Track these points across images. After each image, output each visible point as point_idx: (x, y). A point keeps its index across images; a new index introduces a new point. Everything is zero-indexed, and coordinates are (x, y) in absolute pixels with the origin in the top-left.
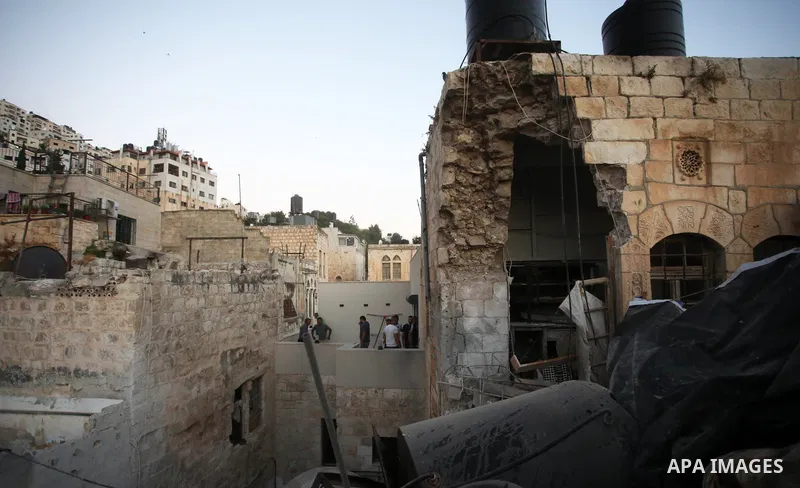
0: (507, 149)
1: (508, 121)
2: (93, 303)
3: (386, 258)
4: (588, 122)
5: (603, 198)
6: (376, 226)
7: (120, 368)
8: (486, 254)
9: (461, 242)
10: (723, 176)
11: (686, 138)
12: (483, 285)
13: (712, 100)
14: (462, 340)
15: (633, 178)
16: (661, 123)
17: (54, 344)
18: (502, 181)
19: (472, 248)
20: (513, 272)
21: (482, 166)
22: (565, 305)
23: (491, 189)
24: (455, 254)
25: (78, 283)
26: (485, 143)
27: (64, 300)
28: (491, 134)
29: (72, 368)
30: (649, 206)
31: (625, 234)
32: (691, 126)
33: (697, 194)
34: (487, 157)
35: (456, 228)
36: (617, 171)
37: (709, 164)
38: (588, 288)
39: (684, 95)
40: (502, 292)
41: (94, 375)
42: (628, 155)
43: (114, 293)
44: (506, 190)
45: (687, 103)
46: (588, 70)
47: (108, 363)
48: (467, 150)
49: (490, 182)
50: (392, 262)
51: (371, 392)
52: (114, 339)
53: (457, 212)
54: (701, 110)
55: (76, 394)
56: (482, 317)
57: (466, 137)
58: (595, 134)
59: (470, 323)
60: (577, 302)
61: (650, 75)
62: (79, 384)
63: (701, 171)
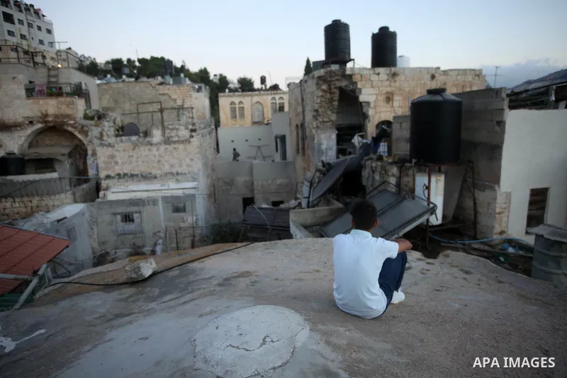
0: (337, 92)
1: (338, 84)
2: (181, 147)
3: (232, 103)
4: (360, 89)
5: (364, 110)
6: (205, 69)
7: (196, 170)
8: (328, 124)
9: (321, 120)
10: (396, 104)
11: (387, 93)
12: (328, 134)
13: (395, 81)
14: (321, 152)
15: (372, 105)
16: (381, 89)
17: (166, 164)
18: (335, 100)
19: (324, 122)
20: (338, 129)
21: (328, 96)
22: (353, 141)
23: (331, 102)
24: (319, 124)
25: (174, 139)
26: (330, 89)
27: (168, 146)
28: (333, 87)
29: (175, 172)
30: (376, 113)
31: (369, 121)
32: (389, 89)
33: (389, 109)
34: (331, 93)
35: (319, 116)
36: (368, 103)
37: (393, 100)
38: (360, 136)
39: (388, 80)
40: (334, 137)
41: (185, 174)
42: (371, 99)
43: (190, 142)
44: (336, 103)
45: (388, 82)
46: (361, 73)
47: (190, 169)
48: (324, 91)
49: (331, 100)
50: (237, 106)
51: (270, 182)
52: (192, 160)
53: (320, 110)
54: (392, 84)
55: (178, 181)
56: (328, 145)
57: (324, 87)
58: (363, 92)
59: (324, 147)
60: (356, 140)
61: (379, 74)
62: (179, 178)
63: (391, 103)
